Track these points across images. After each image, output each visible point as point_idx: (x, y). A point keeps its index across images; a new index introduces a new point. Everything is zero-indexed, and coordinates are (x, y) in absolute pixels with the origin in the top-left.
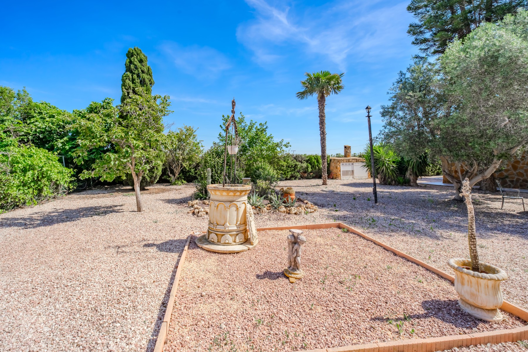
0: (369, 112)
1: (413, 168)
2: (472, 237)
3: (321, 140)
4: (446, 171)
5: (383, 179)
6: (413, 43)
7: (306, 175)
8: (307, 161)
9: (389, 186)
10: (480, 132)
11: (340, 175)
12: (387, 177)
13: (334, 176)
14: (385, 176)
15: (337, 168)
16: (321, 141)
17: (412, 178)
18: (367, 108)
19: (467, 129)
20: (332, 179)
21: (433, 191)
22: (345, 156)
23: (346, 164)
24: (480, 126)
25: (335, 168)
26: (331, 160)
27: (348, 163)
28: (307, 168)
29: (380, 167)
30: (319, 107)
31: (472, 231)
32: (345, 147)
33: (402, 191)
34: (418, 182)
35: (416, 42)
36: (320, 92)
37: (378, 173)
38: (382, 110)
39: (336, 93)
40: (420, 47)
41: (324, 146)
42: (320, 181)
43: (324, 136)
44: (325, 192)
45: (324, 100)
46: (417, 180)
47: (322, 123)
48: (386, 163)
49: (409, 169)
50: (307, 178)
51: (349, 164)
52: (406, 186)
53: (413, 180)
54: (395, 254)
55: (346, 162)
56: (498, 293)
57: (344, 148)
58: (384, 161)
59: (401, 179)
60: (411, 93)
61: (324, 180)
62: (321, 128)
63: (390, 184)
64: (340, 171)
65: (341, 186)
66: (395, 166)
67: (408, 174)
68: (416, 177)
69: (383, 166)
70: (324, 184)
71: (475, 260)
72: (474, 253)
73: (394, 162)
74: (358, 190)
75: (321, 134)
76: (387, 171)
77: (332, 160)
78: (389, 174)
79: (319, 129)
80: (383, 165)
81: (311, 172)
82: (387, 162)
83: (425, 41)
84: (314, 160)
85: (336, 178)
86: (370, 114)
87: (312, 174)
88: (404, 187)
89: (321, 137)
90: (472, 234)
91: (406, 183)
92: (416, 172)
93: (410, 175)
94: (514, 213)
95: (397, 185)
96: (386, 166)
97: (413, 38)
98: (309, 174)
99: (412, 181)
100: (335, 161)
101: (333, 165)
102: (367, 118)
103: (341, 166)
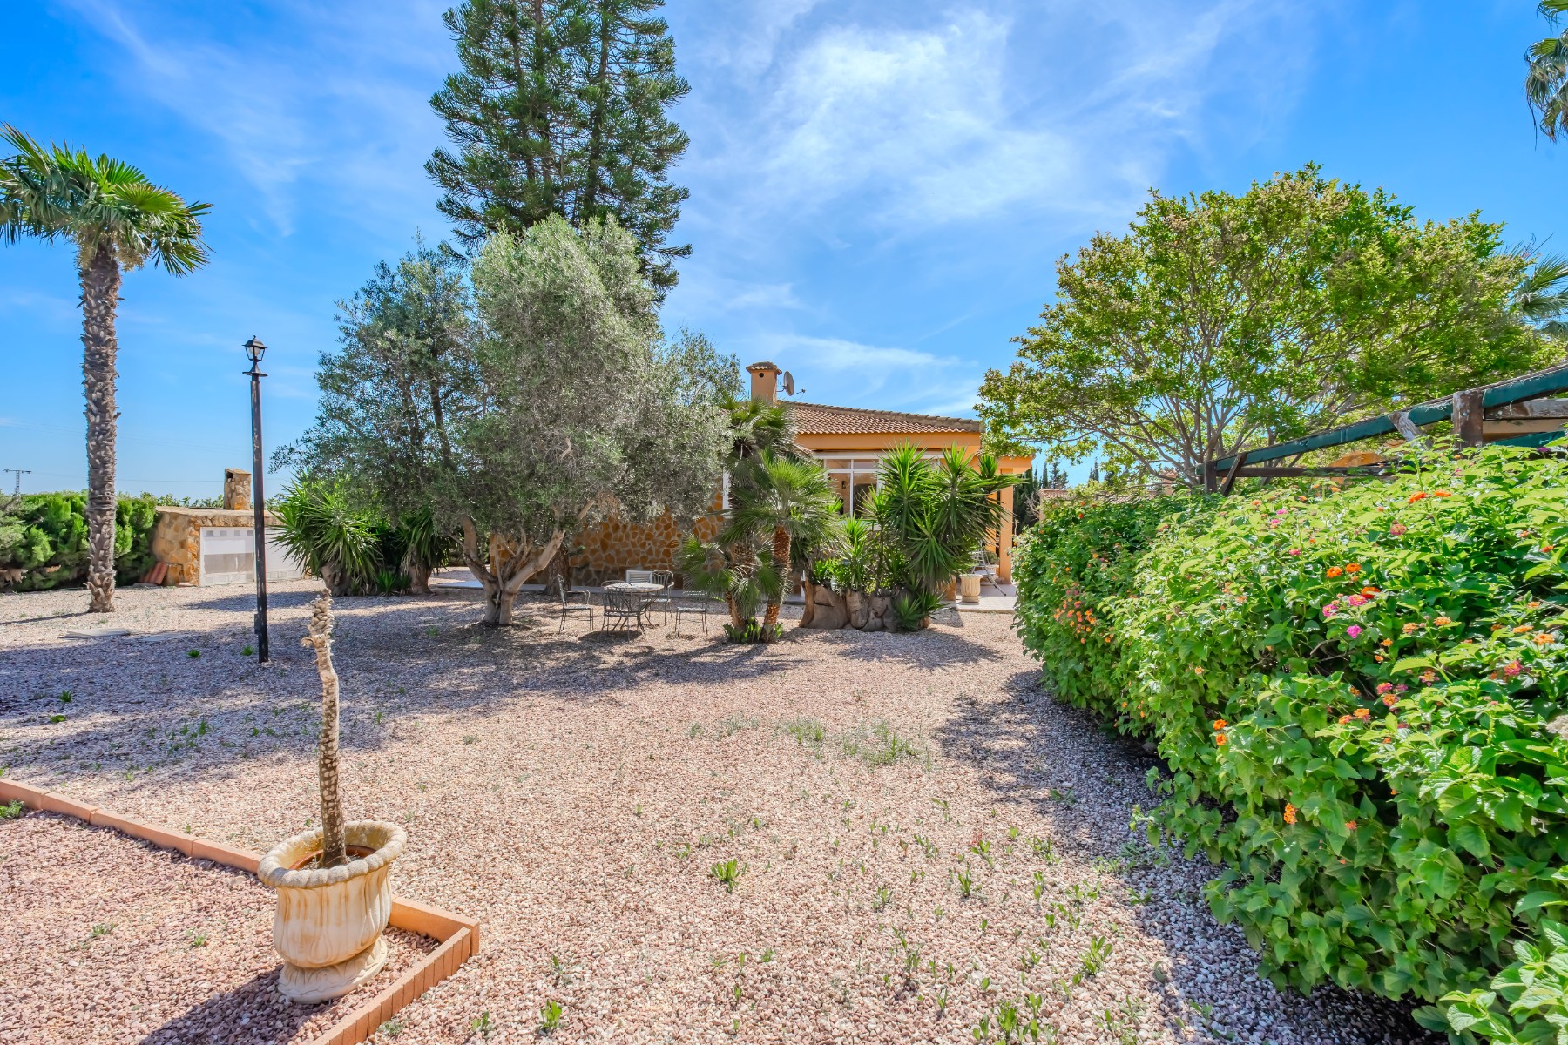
0: (255, 360)
1: (419, 546)
2: (325, 765)
3: (91, 434)
4: (472, 555)
5: (337, 580)
6: (440, 205)
7: (19, 575)
8: (29, 519)
9: (351, 599)
10: (528, 466)
11: (197, 570)
12: (349, 573)
13: (171, 576)
14: (343, 571)
15: (183, 544)
16: (89, 438)
17: (415, 572)
18: (250, 344)
19: (506, 456)
20: (164, 584)
21: (455, 605)
22: (228, 505)
23: (223, 534)
24: (530, 453)
25: (177, 545)
26: (158, 518)
27: (231, 530)
28: (29, 544)
29: (327, 545)
30: (84, 298)
31: (327, 748)
32: (230, 475)
33: (382, 609)
34: (432, 581)
35: (448, 207)
36: (90, 239)
37: (323, 564)
38: (322, 370)
39: (171, 266)
40: (457, 224)
41: (104, 463)
42: (79, 599)
43: (104, 421)
44: (80, 642)
45: (114, 280)
46: (427, 576)
47: (97, 365)
48: (348, 531)
49: (409, 549)
50: (27, 588)
51: (237, 534)
52: (397, 595)
53: (419, 578)
54: (179, 854)
55: (226, 525)
56: (372, 905)
57: (223, 477)
58: (340, 527)
59: (387, 577)
60: (392, 333)
61: (97, 595)
62: (90, 388)
63: (356, 593)
64: (197, 556)
65: (178, 612)
66: (373, 540)
67: (406, 564)
68: (427, 571)
69: (337, 540)
70: (99, 606)
71: (331, 830)
72: (331, 811)
73: (372, 530)
74: (239, 620)
75: (90, 410)
76: (348, 558)
77: (167, 519)
78: (354, 563)
79: (83, 388)
80: (340, 536)
81: (49, 563)
82: (351, 529)
83: (468, 214)
84: (67, 515)
85: (176, 583)
86: (260, 369)
87: (53, 569)
88: (394, 598)
89: (92, 427)
90: (327, 757)
91: (401, 588)
92: (426, 558)
93: (412, 564)
94: (573, 639)
95: (376, 595)
96: (345, 541)
97: (441, 193)
98: (40, 568)
99: (415, 580)
100: (180, 520)
101: (166, 534)
102: (250, 378)
103: (203, 541)
